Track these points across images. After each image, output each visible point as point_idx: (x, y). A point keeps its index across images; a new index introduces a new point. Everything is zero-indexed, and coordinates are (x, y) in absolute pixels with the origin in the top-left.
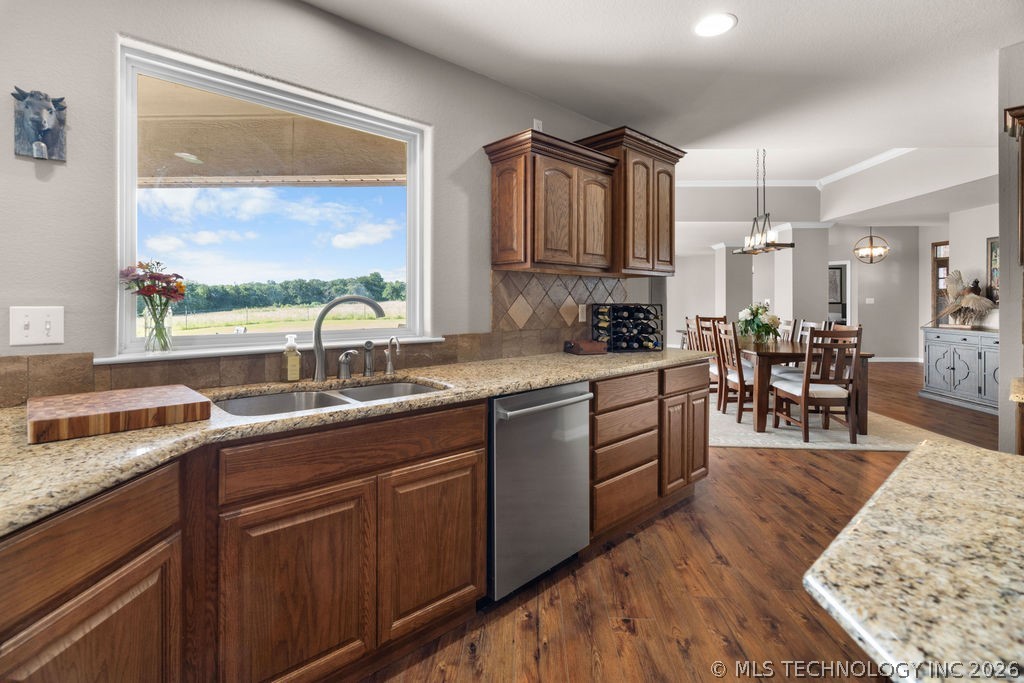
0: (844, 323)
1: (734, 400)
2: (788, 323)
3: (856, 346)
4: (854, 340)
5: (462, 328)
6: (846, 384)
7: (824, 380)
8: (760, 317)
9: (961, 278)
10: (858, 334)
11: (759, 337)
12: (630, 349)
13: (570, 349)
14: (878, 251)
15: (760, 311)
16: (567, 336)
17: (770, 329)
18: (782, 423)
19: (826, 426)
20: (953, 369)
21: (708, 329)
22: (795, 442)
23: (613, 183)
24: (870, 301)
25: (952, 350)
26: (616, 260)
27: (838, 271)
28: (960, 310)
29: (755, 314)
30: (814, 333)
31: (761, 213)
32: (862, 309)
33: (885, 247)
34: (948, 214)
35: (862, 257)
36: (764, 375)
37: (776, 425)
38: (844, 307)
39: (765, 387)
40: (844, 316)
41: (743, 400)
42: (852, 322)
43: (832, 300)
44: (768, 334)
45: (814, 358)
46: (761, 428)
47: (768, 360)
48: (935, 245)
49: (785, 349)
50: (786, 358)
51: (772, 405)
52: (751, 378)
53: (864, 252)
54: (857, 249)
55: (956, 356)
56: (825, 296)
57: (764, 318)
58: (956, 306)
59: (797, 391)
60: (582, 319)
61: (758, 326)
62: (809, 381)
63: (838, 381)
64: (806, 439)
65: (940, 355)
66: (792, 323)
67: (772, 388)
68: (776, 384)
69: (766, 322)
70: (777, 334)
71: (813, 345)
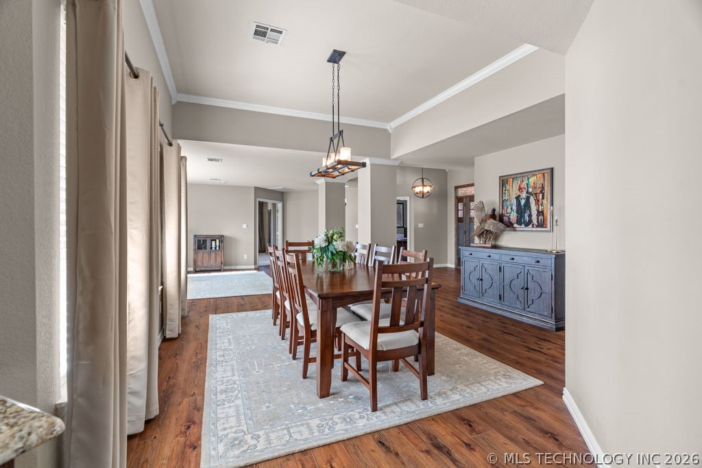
2: (364, 247)
3: (427, 281)
7: (394, 327)
8: (334, 243)
9: (484, 207)
11: (334, 265)
14: (427, 189)
15: (335, 237)
17: (346, 255)
19: (396, 369)
20: (481, 280)
24: (421, 225)
25: (481, 264)
27: (401, 206)
28: (483, 233)
29: (330, 240)
31: (336, 132)
33: (431, 186)
34: (473, 159)
35: (417, 193)
37: (344, 377)
38: (406, 230)
43: (399, 225)
44: (344, 260)
47: (333, 301)
48: (457, 188)
53: (418, 189)
54: (414, 187)
55: (484, 270)
56: (394, 222)
57: (339, 245)
58: (482, 229)
59: (364, 341)
61: (332, 253)
62: (377, 330)
63: (409, 327)
65: (472, 268)
66: (368, 248)
68: (343, 329)
69: (341, 249)
70: (353, 259)
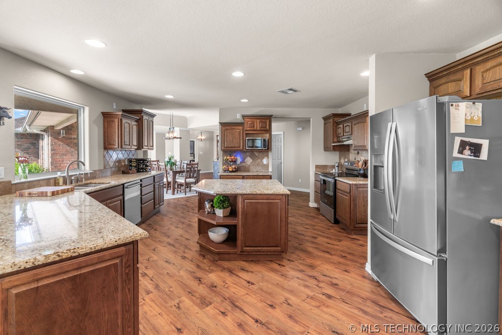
0: (194, 161)
1: (165, 187)
2: (179, 162)
3: (197, 167)
4: (196, 166)
5: (97, 168)
6: (195, 178)
7: (190, 177)
10: (197, 164)
11: (171, 166)
12: (143, 171)
13: (124, 173)
14: (203, 137)
15: (172, 158)
16: (122, 169)
17: (174, 164)
18: (179, 192)
19: (190, 191)
21: (155, 165)
22: (182, 195)
23: (139, 124)
24: (201, 153)
26: (140, 146)
27: (192, 142)
29: (170, 159)
30: (187, 164)
32: (199, 156)
33: (205, 136)
35: (199, 139)
36: (174, 178)
37: (177, 193)
38: (194, 154)
39: (175, 182)
40: (194, 158)
41: (168, 187)
42: (196, 161)
43: (191, 152)
45: (187, 171)
46: (173, 194)
47: (175, 173)
48: (217, 136)
49: (178, 170)
50: (179, 172)
51: (176, 186)
52: (170, 179)
53: (200, 137)
54: (198, 136)
56: (189, 151)
57: (173, 161)
59: (183, 181)
60: (126, 164)
61: (171, 163)
62: (186, 178)
63: (193, 177)
64: (186, 194)
67: (176, 182)
68: (177, 180)
70: (176, 165)
71: (187, 168)
